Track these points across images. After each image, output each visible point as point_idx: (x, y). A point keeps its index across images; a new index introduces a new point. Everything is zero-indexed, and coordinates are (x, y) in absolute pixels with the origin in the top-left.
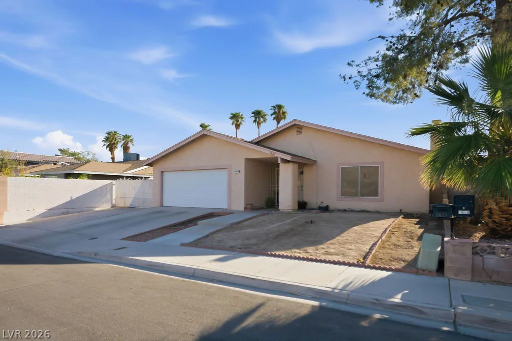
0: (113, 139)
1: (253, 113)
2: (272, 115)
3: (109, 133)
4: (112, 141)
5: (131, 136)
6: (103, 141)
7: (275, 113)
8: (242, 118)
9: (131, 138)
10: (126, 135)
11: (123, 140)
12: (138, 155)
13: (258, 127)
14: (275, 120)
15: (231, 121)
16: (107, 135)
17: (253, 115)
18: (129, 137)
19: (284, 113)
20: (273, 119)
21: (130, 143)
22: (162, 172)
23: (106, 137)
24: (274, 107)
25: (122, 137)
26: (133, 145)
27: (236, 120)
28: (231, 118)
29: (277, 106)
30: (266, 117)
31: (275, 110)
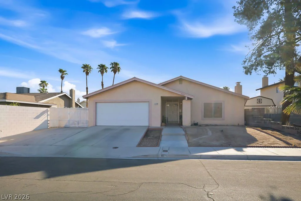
1: (99, 66)
2: (111, 68)
7: (113, 67)
8: (91, 68)
12: (29, 89)
13: (102, 76)
14: (113, 72)
19: (119, 68)
20: (111, 71)
22: (96, 103)
24: (112, 63)
27: (87, 69)
28: (82, 67)
29: (114, 63)
30: (107, 69)
31: (113, 65)
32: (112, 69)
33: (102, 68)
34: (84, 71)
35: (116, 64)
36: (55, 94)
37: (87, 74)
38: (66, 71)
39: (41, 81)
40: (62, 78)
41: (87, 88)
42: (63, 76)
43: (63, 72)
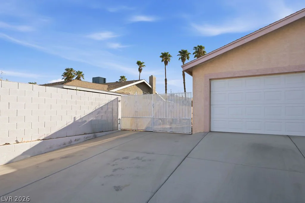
0: (70, 73)
1: (180, 52)
3: (67, 70)
4: (69, 75)
5: (82, 72)
6: (62, 75)
7: (196, 52)
8: (170, 56)
9: (82, 74)
10: (79, 72)
11: (77, 75)
12: (105, 79)
13: (183, 63)
15: (161, 59)
16: (66, 71)
17: (179, 54)
18: (81, 73)
19: (204, 52)
20: (194, 57)
21: (81, 77)
22: (210, 80)
23: (65, 73)
24: (195, 47)
25: (76, 73)
26: (83, 78)
27: (166, 58)
28: (161, 57)
29: (199, 46)
30: (190, 55)
31: (196, 50)
32: (195, 55)
33: (184, 55)
34: (162, 61)
35: (201, 47)
36: (132, 82)
37: (166, 63)
38: (144, 63)
39: (121, 77)
40: (140, 70)
41: (166, 80)
42: (141, 68)
43: (141, 64)
